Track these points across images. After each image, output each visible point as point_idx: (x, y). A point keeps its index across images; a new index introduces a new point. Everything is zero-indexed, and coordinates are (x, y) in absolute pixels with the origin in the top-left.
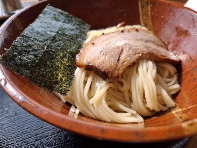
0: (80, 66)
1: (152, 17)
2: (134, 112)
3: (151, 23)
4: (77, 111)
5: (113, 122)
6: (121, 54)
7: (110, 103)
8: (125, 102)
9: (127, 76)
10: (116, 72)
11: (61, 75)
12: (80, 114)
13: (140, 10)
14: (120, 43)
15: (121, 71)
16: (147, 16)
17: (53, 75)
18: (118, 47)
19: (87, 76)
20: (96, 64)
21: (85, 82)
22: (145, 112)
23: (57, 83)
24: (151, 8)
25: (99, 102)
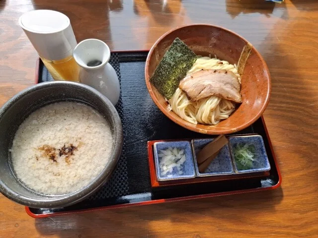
0: (180, 88)
1: (247, 63)
2: (195, 119)
3: (244, 66)
4: (171, 109)
5: (184, 120)
6: (202, 90)
7: (186, 111)
8: (194, 113)
9: (201, 102)
10: (195, 99)
11: (170, 90)
12: (172, 110)
13: (242, 53)
14: (206, 83)
15: (198, 100)
16: (244, 60)
17: (166, 89)
18: (204, 85)
19: (182, 94)
20: (188, 91)
21: (180, 97)
22: (200, 121)
23: (167, 93)
24: (250, 56)
25: (182, 109)
